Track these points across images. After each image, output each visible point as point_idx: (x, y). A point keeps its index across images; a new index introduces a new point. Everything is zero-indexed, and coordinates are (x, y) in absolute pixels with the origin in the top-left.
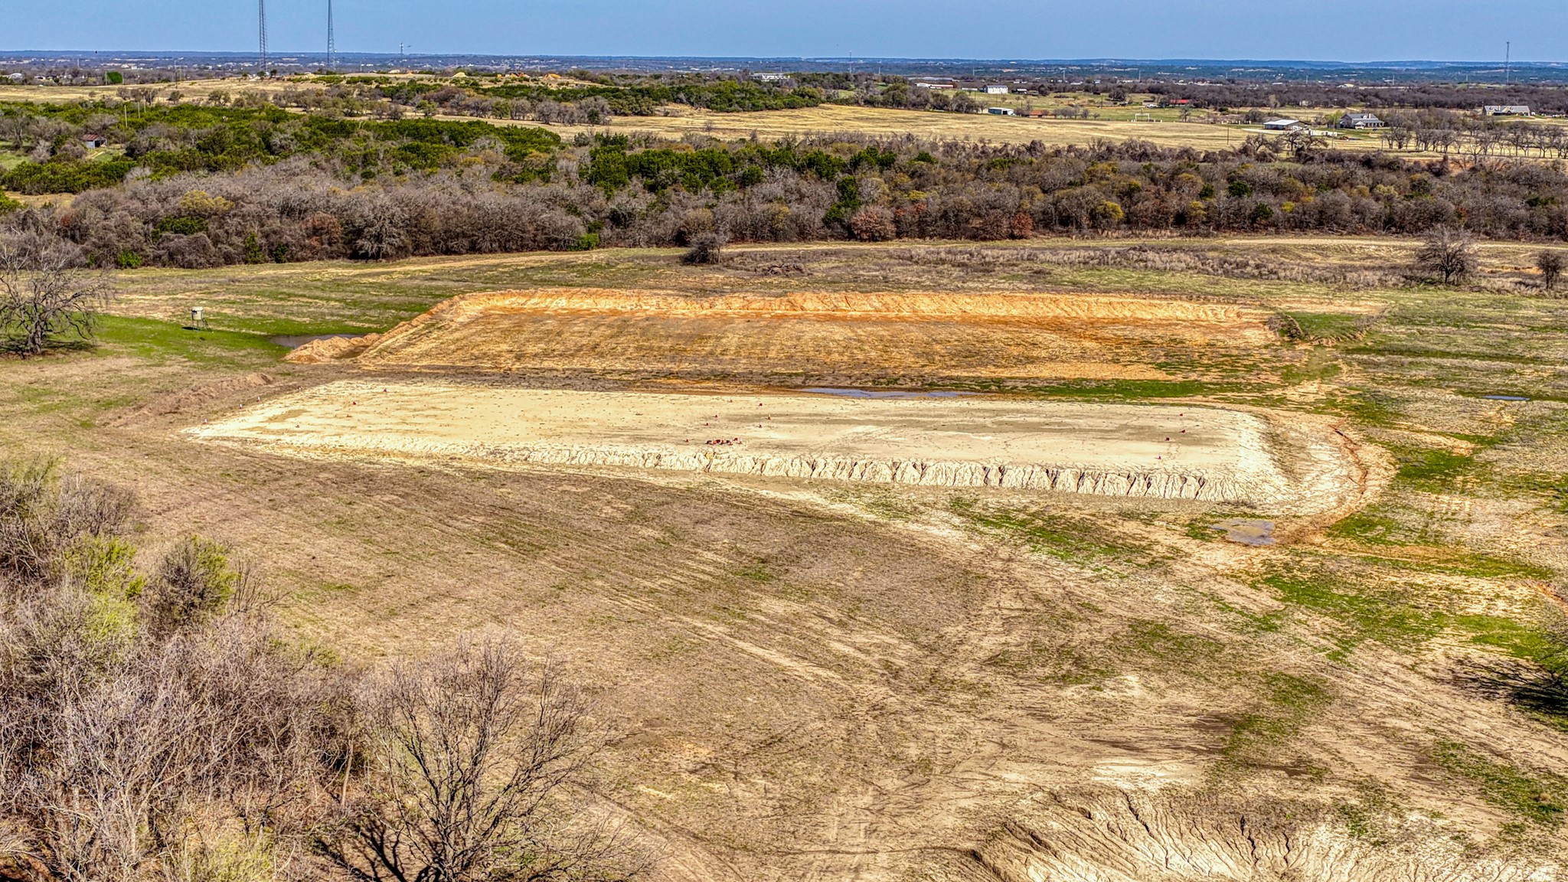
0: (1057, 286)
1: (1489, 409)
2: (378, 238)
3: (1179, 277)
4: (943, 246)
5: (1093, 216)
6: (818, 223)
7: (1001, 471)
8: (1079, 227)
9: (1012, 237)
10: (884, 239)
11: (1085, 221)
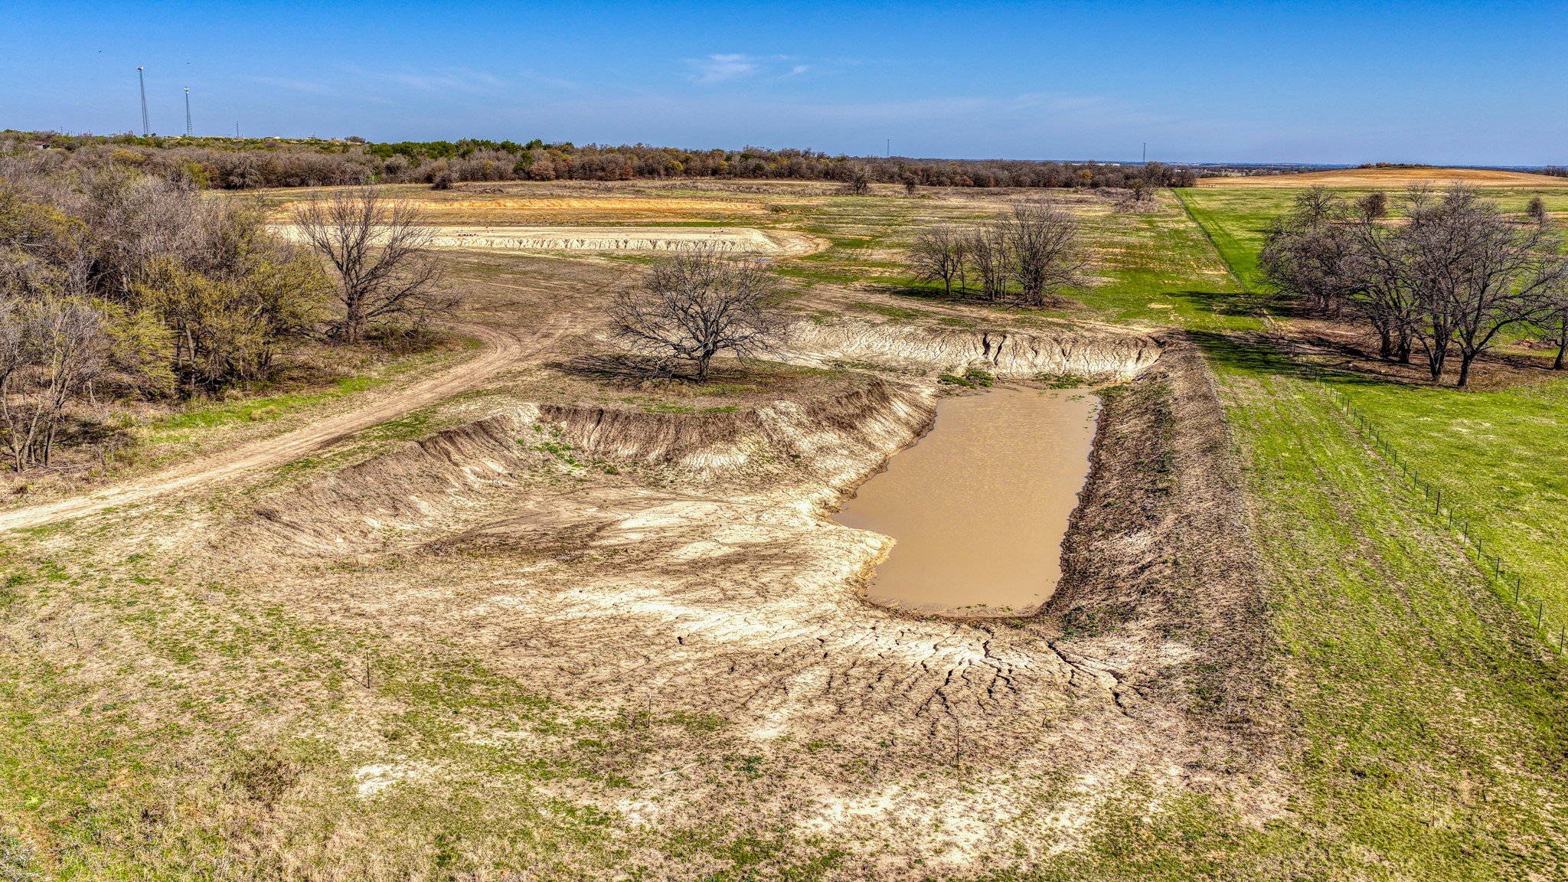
0: (649, 196)
1: (878, 228)
2: (243, 176)
3: (715, 193)
4: (583, 183)
5: (666, 169)
6: (510, 171)
7: (626, 242)
8: (659, 174)
9: (622, 179)
10: (549, 179)
11: (662, 172)
